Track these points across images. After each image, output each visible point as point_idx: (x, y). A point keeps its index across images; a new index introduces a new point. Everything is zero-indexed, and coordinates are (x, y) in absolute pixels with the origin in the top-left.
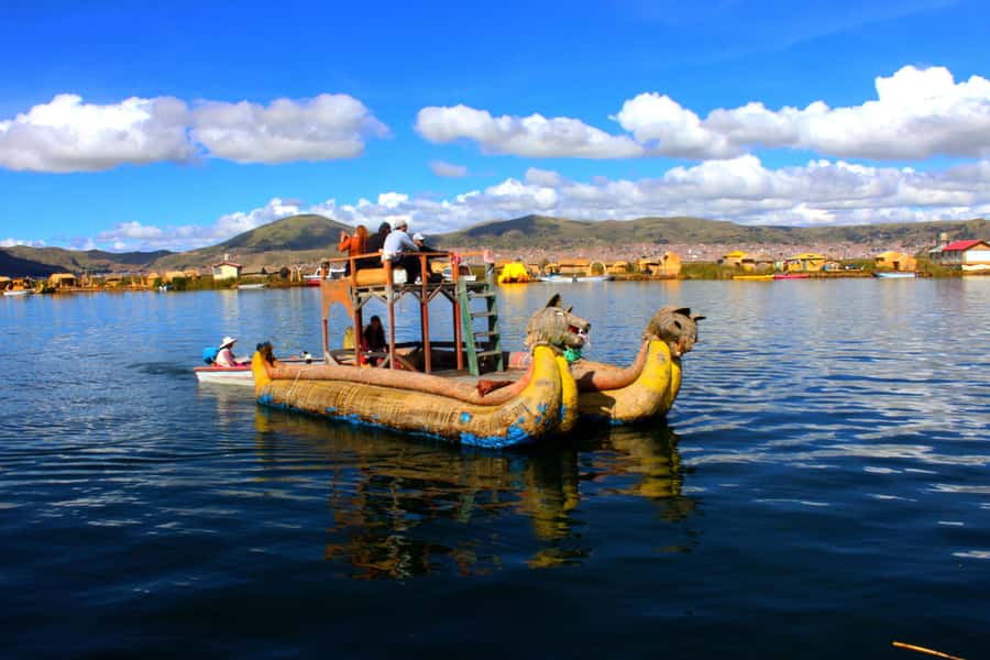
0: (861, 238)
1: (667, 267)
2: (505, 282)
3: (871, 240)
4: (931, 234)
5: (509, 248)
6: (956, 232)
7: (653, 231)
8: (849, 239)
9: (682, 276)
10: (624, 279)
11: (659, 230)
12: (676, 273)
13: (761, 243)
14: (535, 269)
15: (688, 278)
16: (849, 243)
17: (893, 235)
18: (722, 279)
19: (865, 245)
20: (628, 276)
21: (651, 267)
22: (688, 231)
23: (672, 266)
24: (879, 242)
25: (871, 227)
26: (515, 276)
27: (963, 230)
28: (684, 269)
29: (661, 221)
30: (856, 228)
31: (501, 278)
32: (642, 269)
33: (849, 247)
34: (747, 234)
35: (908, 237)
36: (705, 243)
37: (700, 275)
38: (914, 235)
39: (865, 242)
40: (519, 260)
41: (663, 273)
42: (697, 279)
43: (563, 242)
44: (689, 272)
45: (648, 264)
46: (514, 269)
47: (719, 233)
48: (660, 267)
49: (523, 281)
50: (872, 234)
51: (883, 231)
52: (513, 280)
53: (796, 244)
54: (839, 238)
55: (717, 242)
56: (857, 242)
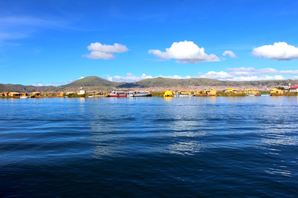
0: (255, 84)
1: (212, 92)
2: (166, 96)
3: (258, 85)
4: (275, 83)
5: (152, 86)
6: (283, 83)
7: (195, 82)
8: (252, 85)
9: (217, 95)
10: (200, 96)
11: (196, 82)
12: (215, 94)
13: (226, 86)
14: (174, 93)
15: (218, 96)
16: (251, 86)
17: (264, 84)
18: (228, 96)
19: (256, 87)
20: (201, 95)
21: (208, 93)
22: (205, 82)
23: (213, 92)
24: (260, 86)
25: (258, 81)
26: (169, 95)
27: (285, 82)
28: (217, 93)
29: (197, 79)
30: (254, 82)
31: (164, 95)
32: (205, 93)
33: (251, 87)
34: (222, 83)
35: (269, 84)
36: (210, 86)
37: (222, 95)
38: (271, 84)
39: (256, 86)
40: (169, 90)
41: (211, 94)
42: (221, 96)
43: (168, 85)
44: (218, 94)
45: (206, 92)
46: (168, 93)
47: (213, 83)
48: (210, 92)
49: (171, 96)
50: (258, 83)
51: (262, 82)
52: (168, 96)
53: (236, 86)
54: (249, 84)
55: (213, 85)
56: (254, 86)
